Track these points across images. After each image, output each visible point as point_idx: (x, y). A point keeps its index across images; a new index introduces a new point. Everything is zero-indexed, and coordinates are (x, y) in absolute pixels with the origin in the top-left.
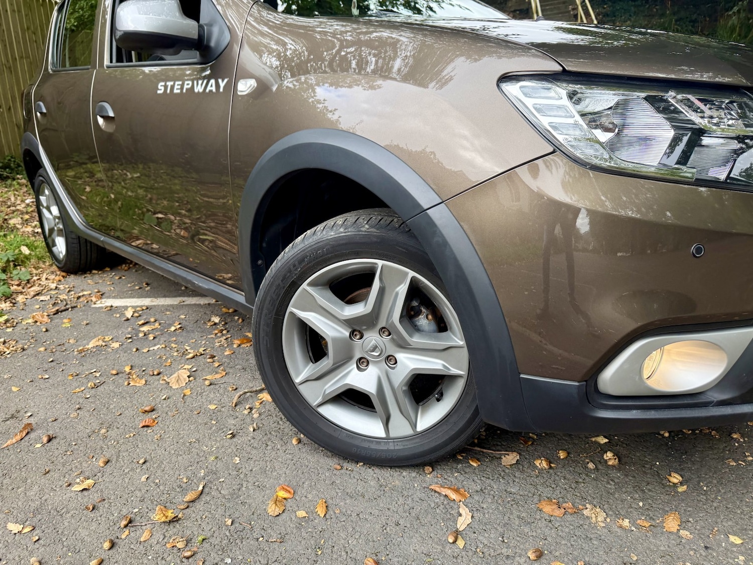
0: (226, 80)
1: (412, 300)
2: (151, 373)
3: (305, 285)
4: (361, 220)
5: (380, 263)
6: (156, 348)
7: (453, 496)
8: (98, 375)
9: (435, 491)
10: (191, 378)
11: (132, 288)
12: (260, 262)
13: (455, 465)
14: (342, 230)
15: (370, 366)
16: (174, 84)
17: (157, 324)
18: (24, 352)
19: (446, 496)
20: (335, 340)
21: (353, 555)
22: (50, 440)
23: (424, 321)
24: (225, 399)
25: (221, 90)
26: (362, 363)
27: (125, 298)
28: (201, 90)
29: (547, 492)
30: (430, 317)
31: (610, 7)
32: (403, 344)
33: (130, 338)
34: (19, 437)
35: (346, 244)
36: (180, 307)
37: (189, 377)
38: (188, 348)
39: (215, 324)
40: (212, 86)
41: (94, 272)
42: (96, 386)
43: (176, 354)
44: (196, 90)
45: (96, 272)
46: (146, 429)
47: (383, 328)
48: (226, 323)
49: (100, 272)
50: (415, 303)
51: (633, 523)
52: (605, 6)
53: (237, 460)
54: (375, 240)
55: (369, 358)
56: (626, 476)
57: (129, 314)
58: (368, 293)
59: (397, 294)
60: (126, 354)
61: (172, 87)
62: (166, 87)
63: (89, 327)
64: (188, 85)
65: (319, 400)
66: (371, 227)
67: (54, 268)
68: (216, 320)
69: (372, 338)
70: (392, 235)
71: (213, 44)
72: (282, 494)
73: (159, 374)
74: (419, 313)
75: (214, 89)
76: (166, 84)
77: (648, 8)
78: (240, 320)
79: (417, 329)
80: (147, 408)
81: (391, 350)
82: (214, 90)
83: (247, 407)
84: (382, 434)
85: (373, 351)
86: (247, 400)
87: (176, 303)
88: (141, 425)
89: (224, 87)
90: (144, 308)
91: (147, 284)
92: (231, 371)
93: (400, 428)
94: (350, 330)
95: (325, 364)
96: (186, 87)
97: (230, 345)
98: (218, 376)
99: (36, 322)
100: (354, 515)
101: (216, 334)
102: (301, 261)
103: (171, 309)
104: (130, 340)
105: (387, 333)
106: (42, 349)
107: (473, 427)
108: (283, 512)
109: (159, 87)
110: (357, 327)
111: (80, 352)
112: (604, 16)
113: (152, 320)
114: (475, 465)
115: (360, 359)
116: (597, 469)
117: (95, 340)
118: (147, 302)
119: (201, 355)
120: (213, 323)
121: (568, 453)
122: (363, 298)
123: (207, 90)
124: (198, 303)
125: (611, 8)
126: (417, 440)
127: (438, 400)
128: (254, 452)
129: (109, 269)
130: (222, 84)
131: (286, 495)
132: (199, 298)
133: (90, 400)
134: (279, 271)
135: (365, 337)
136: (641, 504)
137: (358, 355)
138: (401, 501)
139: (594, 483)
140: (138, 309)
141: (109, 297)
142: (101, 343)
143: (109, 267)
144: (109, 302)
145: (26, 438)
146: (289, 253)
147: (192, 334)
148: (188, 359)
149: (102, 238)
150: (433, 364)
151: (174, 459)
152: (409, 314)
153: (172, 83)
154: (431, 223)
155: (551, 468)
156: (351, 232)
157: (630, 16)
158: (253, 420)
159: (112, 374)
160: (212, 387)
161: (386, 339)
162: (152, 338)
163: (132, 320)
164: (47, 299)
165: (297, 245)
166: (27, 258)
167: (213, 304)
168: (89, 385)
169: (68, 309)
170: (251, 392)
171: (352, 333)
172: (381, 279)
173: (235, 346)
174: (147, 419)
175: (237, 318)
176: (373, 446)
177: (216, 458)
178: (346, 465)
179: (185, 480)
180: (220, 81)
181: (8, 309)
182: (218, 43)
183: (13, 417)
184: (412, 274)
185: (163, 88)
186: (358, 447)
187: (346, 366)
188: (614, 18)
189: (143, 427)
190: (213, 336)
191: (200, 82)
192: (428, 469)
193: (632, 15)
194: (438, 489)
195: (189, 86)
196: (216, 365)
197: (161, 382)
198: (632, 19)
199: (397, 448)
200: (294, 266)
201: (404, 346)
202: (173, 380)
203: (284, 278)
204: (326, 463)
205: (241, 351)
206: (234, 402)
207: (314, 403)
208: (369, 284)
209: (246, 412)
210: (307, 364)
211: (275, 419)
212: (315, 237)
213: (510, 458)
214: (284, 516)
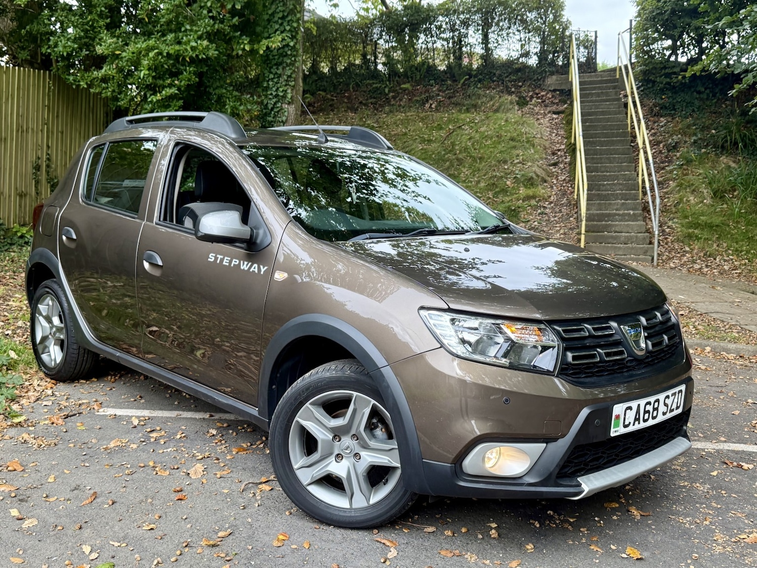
0: (266, 268)
1: (373, 418)
2: (172, 468)
3: (307, 404)
4: (346, 367)
5: (355, 394)
6: (169, 450)
7: (388, 543)
8: (129, 466)
9: (378, 541)
10: (205, 473)
11: (127, 400)
12: (274, 387)
13: (393, 531)
14: (334, 372)
15: (344, 460)
16: (224, 258)
17: (163, 433)
18: (56, 447)
19: (384, 544)
20: (323, 440)
21: (326, 564)
22: (113, 504)
23: (379, 432)
24: (233, 487)
25: (262, 273)
26: (339, 457)
27: (123, 408)
28: (246, 269)
29: (447, 546)
30: (383, 430)
31: (668, 98)
32: (365, 446)
33: (143, 441)
34: (90, 500)
35: (336, 381)
36: (177, 419)
37: (203, 471)
38: (195, 452)
39: (213, 435)
40: (255, 268)
41: (82, 381)
42: (132, 474)
43: (187, 455)
44: (242, 268)
45: (85, 382)
46: (180, 501)
47: (354, 435)
48: (223, 435)
49: (88, 382)
50: (375, 421)
51: (492, 562)
52: (663, 97)
53: (250, 520)
54: (353, 380)
55: (343, 454)
56: (500, 543)
57: (136, 422)
58: (346, 413)
59: (364, 413)
60: (144, 453)
61: (222, 260)
62: (216, 258)
63: (102, 431)
64: (235, 262)
65: (309, 481)
66: (351, 372)
67: (41, 375)
68: (214, 432)
69: (347, 441)
70: (363, 378)
71: (258, 241)
72: (281, 537)
73: (178, 469)
74: (376, 427)
75: (256, 270)
76: (216, 255)
77: (716, 103)
78: (235, 434)
79: (374, 436)
80: (178, 489)
81: (358, 449)
82: (256, 272)
83: (252, 492)
84: (348, 507)
85: (346, 450)
86: (250, 489)
87: (173, 416)
88: (176, 499)
89: (264, 272)
90: (147, 418)
91: (141, 397)
92: (234, 470)
93: (360, 502)
94: (333, 435)
95: (315, 457)
96: (233, 263)
97: (230, 452)
98: (225, 473)
99: (53, 423)
100: (326, 549)
101: (216, 443)
102: (307, 389)
103: (171, 421)
104: (145, 443)
105: (356, 438)
106: (72, 445)
107: (404, 501)
108: (283, 545)
109: (210, 256)
110: (338, 433)
111: (106, 449)
112: (661, 108)
113: (158, 428)
114: (406, 531)
115: (338, 455)
116: (483, 538)
117: (114, 441)
118: (146, 413)
119: (208, 457)
120: (211, 435)
121: (468, 530)
122: (343, 415)
123: (251, 270)
124: (193, 417)
125: (671, 100)
126: (370, 510)
127: (385, 484)
128: (260, 517)
129: (96, 380)
130: (263, 270)
131: (284, 538)
132: (193, 412)
133: (129, 482)
134: (293, 394)
135: (342, 440)
136: (501, 555)
137: (336, 452)
138: (356, 545)
139: (478, 545)
140: (142, 418)
141: (108, 407)
142: (119, 443)
143: (95, 378)
144: (111, 411)
145: (95, 501)
146: (300, 383)
147: (196, 442)
148: (198, 460)
149: (118, 354)
150: (383, 460)
151: (206, 518)
152: (370, 427)
153: (222, 257)
154: (382, 375)
155: (454, 535)
156: (339, 374)
157: (693, 111)
158: (257, 500)
159: (140, 467)
160: (222, 479)
161: (355, 442)
162: (163, 443)
163: (139, 428)
164: (50, 404)
165: (306, 379)
166: (16, 362)
167: (207, 419)
168: (126, 472)
169: (75, 415)
170: (253, 483)
171: (334, 437)
172: (355, 404)
173: (234, 453)
174: (179, 495)
175: (231, 431)
176: (341, 514)
177: (235, 519)
178: (322, 527)
179: (217, 528)
180: (261, 267)
181: (18, 410)
182: (262, 241)
183: (76, 489)
184: (373, 402)
185: (213, 258)
186: (330, 513)
187: (329, 458)
188: (673, 112)
189: (178, 500)
190: (214, 444)
191: (246, 263)
192: (376, 531)
193: (696, 110)
194: (379, 540)
195: (237, 263)
196: (222, 465)
197: (181, 473)
198: (695, 116)
199: (356, 515)
200: (303, 392)
201: (365, 447)
202: (192, 472)
203: (296, 399)
204: (309, 526)
205: (240, 456)
206: (242, 488)
207: (305, 483)
208: (347, 407)
209: (251, 495)
210: (303, 457)
211: (272, 501)
212: (317, 375)
213: (431, 529)
214: (283, 547)
